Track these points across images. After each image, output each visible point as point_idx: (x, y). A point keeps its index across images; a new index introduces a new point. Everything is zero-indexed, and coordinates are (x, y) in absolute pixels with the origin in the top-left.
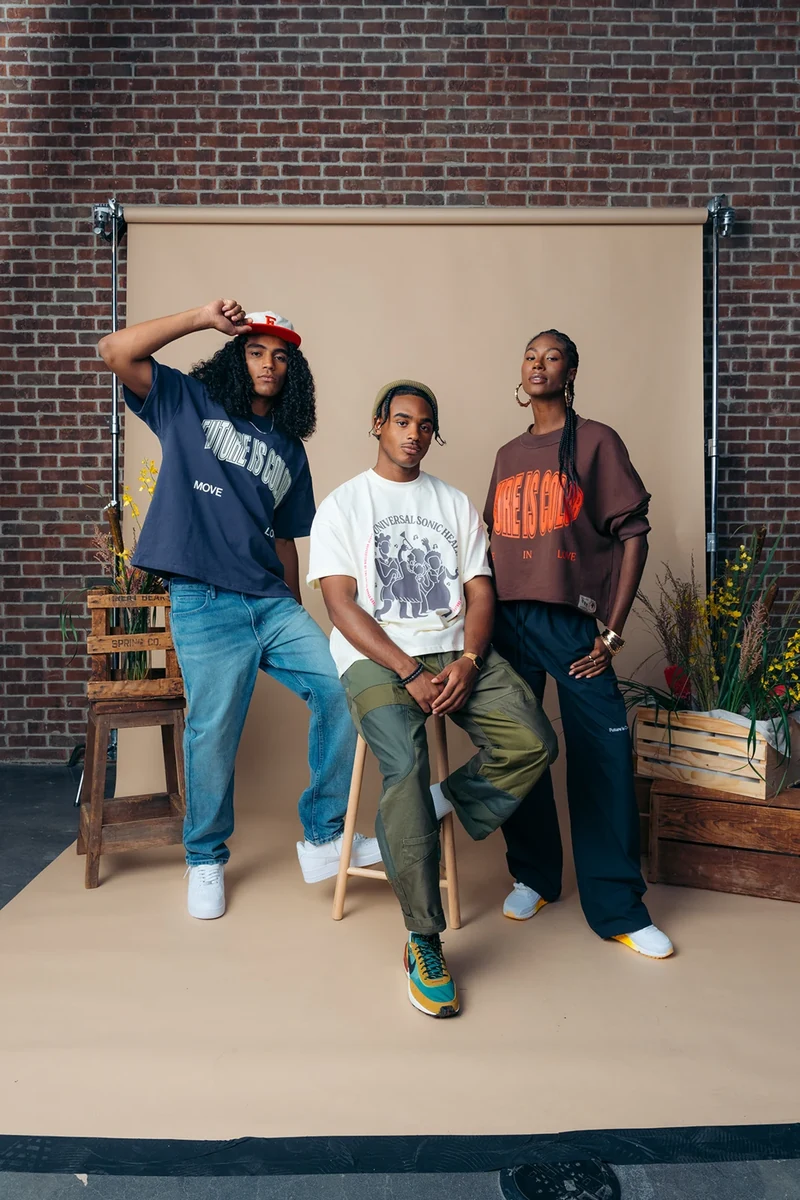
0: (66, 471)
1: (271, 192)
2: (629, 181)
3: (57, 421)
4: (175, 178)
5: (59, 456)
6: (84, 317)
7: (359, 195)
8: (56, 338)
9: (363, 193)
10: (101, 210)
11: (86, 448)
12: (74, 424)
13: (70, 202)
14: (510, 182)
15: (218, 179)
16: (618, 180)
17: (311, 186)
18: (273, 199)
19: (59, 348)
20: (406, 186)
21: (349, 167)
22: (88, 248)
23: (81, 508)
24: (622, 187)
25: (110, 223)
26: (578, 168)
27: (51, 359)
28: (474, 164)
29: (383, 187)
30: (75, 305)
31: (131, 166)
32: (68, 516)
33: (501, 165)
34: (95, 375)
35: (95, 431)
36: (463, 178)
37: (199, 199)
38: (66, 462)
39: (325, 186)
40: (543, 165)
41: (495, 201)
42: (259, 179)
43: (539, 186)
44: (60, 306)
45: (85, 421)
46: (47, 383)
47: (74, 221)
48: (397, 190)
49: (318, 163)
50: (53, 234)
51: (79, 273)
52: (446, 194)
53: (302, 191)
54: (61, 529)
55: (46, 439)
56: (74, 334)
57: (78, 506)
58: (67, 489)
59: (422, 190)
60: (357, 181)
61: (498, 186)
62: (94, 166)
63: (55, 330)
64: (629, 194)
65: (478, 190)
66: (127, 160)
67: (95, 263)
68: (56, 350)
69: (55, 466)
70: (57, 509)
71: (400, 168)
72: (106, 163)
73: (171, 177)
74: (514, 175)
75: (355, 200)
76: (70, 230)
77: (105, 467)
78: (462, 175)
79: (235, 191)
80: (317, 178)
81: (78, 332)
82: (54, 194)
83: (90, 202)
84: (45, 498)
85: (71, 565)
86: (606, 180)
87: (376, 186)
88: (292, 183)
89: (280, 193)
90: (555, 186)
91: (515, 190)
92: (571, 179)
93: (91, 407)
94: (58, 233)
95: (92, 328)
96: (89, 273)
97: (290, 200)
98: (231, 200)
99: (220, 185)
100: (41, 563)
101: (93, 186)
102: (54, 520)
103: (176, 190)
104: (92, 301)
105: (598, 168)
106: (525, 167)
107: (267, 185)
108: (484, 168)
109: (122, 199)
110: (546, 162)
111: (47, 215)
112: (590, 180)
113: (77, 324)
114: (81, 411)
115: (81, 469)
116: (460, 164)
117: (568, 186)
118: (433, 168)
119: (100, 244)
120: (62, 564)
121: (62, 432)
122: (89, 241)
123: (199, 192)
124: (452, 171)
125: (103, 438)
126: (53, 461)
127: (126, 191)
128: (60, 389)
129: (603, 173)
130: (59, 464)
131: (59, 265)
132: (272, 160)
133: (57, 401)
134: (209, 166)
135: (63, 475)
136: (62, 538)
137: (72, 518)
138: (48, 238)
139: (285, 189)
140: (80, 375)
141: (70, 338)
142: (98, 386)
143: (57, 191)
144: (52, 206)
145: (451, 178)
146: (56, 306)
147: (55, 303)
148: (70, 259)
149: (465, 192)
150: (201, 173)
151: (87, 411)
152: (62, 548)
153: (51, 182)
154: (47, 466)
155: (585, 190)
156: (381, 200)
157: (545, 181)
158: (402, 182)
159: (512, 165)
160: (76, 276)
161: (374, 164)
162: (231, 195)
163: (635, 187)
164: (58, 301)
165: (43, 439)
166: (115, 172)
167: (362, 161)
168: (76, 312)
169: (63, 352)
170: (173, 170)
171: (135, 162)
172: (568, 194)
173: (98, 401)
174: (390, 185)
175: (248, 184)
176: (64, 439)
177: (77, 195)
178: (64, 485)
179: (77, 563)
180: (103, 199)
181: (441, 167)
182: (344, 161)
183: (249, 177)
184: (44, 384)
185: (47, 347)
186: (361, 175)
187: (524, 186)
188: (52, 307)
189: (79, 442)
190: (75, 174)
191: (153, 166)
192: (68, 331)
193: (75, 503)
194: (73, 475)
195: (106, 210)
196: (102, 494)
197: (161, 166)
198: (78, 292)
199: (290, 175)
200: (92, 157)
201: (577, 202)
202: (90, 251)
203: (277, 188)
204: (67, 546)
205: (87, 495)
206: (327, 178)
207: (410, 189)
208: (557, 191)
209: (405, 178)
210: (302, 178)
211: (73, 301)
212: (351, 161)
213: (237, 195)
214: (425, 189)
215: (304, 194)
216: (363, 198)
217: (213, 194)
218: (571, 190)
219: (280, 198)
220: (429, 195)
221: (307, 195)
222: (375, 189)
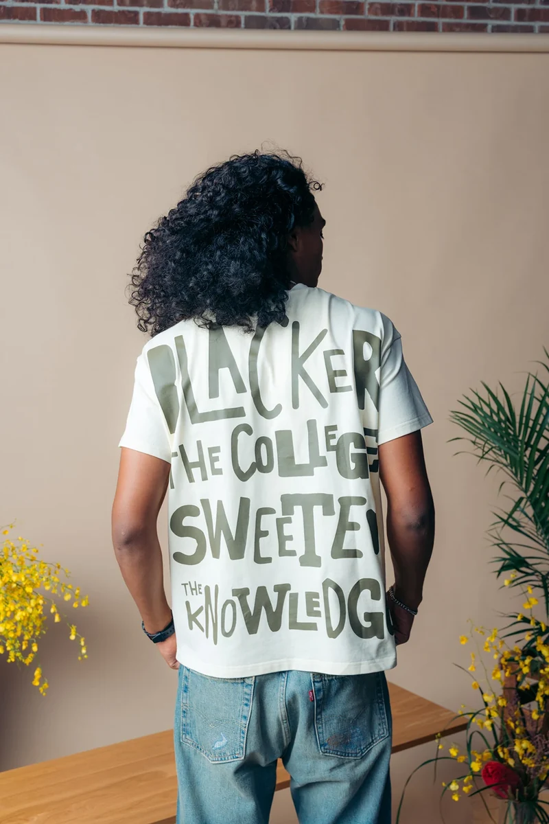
1: (77, 8)
2: (514, 7)
7: (187, 15)
9: (192, 12)
14: (371, 4)
16: (499, 5)
18: (81, 16)
20: (245, 5)
24: (505, 14)
29: (216, 6)
41: (352, 26)
43: (406, 10)
48: (233, 9)
52: (293, 17)
53: (116, 8)
59: (263, 10)
61: (357, 8)
64: (513, 22)
65: (331, 13)
75: (182, 21)
79: (32, 5)
86: (486, 4)
87: (207, 3)
89: (89, 8)
90: (425, 10)
91: (376, 14)
97: (101, 18)
98: (27, 15)
112: (466, 4)
117: (441, 12)
139: (95, 4)
149: (317, 15)
155: (461, 17)
156: (214, 22)
162: (27, 9)
163: (521, 15)
172: (441, 21)
174: (225, 4)
201: (450, 28)
207: (250, 10)
208: (427, 17)
213: (35, 9)
214: (268, 10)
215: (119, 12)
216: (192, 17)
217: (5, 7)
218: (444, 16)
219: (89, 15)
220: (273, 18)
221: (123, 12)
222: (207, 8)
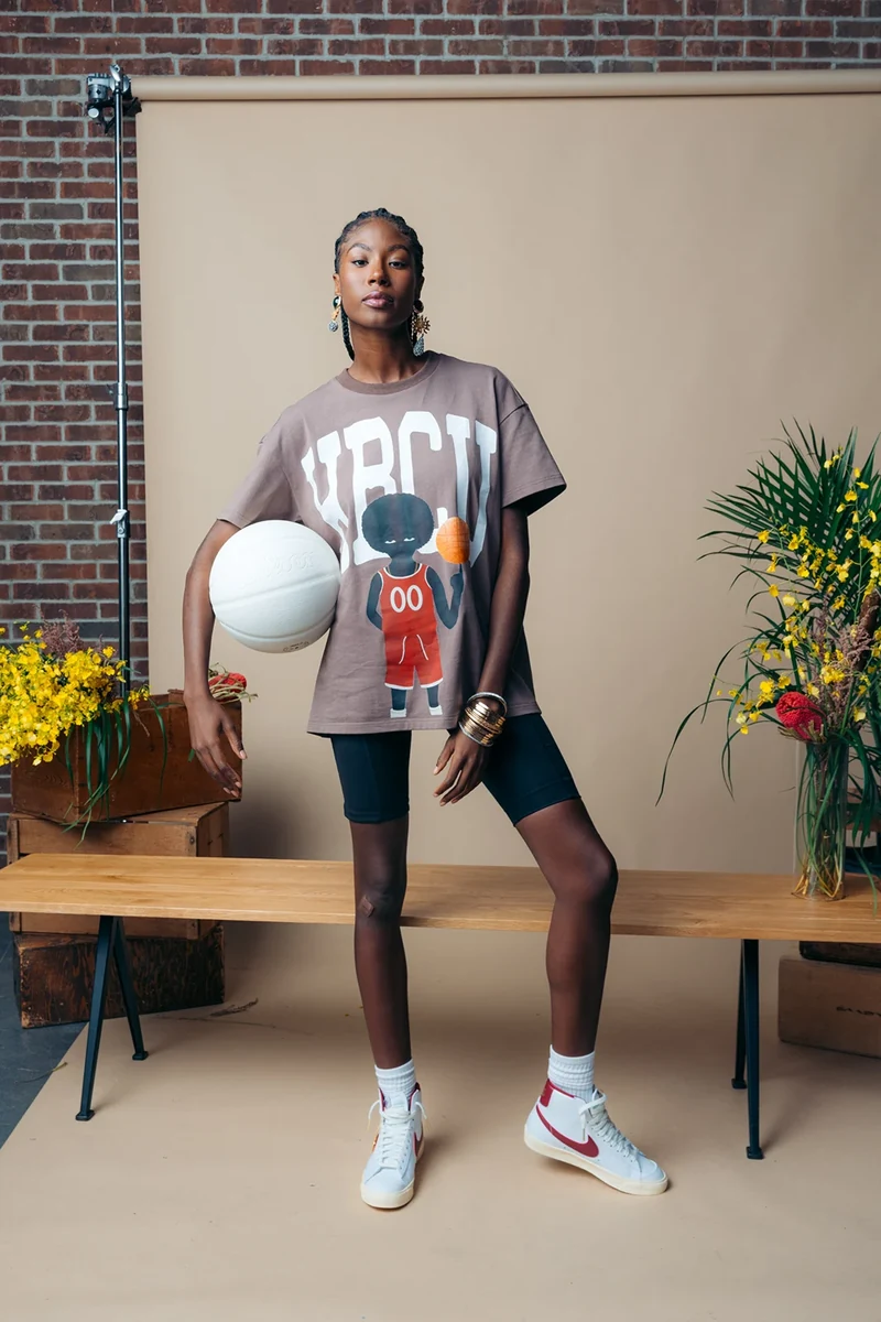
0: (45, 467)
1: (342, 59)
2: (862, 42)
3: (32, 393)
4: (203, 37)
5: (34, 445)
6: (69, 242)
7: (472, 62)
8: (29, 272)
9: (477, 59)
10: (96, 82)
11: (74, 433)
12: (57, 398)
13: (48, 72)
14: (690, 43)
15: (267, 39)
16: (845, 40)
17: (401, 49)
18: (346, 69)
19: (34, 286)
20: (539, 49)
21: (456, 21)
22: (76, 140)
23: (67, 521)
24: (852, 50)
25: (111, 104)
26: (788, 22)
27: (22, 303)
28: (638, 17)
29: (505, 51)
30: (57, 224)
31: (138, 19)
32: (47, 532)
33: (676, 18)
34: (87, 326)
35: (86, 408)
36: (621, 38)
37: (237, 68)
38: (44, 453)
39: (422, 49)
40: (738, 18)
41: (666, 68)
42: (326, 39)
43: (732, 49)
44: (35, 226)
45: (71, 393)
46: (16, 338)
47: (54, 100)
48: (526, 54)
49: (412, 16)
50: (25, 120)
51: (63, 176)
52: (597, 61)
53: (388, 57)
54: (36, 552)
55: (15, 420)
56: (54, 267)
57: (62, 518)
58: (46, 493)
59: (562, 55)
60: (467, 41)
61: (674, 49)
62: (84, 18)
63: (28, 261)
65: (643, 55)
66: (133, 11)
67: (86, 162)
68: (30, 290)
69: (29, 459)
70: (31, 523)
71: (530, 23)
72: (102, 15)
73: (197, 36)
74: (696, 34)
75: (466, 69)
76: (49, 114)
77: (101, 460)
78: (621, 34)
79: (290, 57)
80: (409, 37)
81: (61, 264)
82: (25, 60)
83: (77, 73)
84: (13, 506)
85: (52, 605)
86: (829, 39)
87: (495, 48)
88: (374, 45)
89: (356, 59)
90: (755, 48)
91: (697, 55)
92: (779, 38)
93: (80, 374)
94: (32, 118)
95: (82, 257)
96: (77, 177)
97: (369, 69)
98: (285, 70)
99: (269, 48)
100: (8, 602)
101: (82, 48)
102: (27, 538)
103: (204, 54)
104: (81, 217)
105: (817, 23)
106: (711, 22)
107: (337, 47)
108: (652, 22)
109: (126, 69)
110: (742, 13)
111: (16, 91)
112: (805, 40)
113: (60, 252)
114: (67, 379)
115: (66, 465)
116: (617, 18)
117: (775, 50)
118: (578, 23)
119: (94, 134)
120: (38, 602)
121: (38, 409)
122: (77, 132)
123: (238, 58)
124: (606, 27)
125: (98, 419)
126: (25, 453)
127: (131, 56)
128: (34, 347)
129: (824, 29)
130: (34, 456)
131: (33, 165)
132: (345, 12)
133: (31, 364)
134: (251, 20)
135: (40, 473)
136: (39, 565)
137: (53, 536)
138: (16, 125)
139: (363, 53)
140: (65, 327)
141: (50, 273)
142: (91, 343)
143: (29, 56)
144: (23, 79)
145: (605, 38)
146: (29, 226)
147: (27, 220)
148: (48, 157)
149: (625, 58)
150: (242, 30)
151: (75, 378)
152: (39, 580)
153: (20, 42)
154: (16, 460)
155: (799, 54)
156: (503, 69)
157: (742, 42)
158: (535, 43)
159: (692, 18)
160: (58, 181)
161: (494, 17)
162: (285, 62)
163: (871, 50)
164: (32, 217)
165: (10, 420)
166: (114, 27)
167: (476, 13)
168: (58, 235)
169: (40, 292)
170: (200, 26)
171: (144, 15)
172: (774, 60)
173: (91, 365)
174: (517, 48)
175: (310, 47)
176: (40, 419)
177: (59, 61)
178: (42, 487)
179: (61, 601)
180: (101, 68)
181: (591, 21)
182: (449, 11)
183: (311, 37)
184: (13, 339)
185: (16, 286)
186: (473, 33)
187: (711, 48)
188: (23, 226)
189: (63, 425)
190: (56, 31)
191: (170, 19)
192: (47, 262)
193: (57, 515)
194: (55, 473)
195: (102, 82)
196: (97, 500)
197: (182, 20)
198: (61, 205)
199: (370, 32)
200: (81, 6)
202: (77, 145)
203: (352, 51)
204: (47, 576)
205: (74, 502)
206: (425, 37)
207: (546, 54)
208: (758, 56)
209: (537, 37)
210: (388, 38)
211: (55, 218)
212: (460, 13)
213: (294, 61)
214: (567, 54)
215: (392, 61)
216: (477, 65)
217: (258, 61)
218: (778, 54)
219: (357, 66)
220: (574, 62)
221: (397, 61)
222: (494, 54)
